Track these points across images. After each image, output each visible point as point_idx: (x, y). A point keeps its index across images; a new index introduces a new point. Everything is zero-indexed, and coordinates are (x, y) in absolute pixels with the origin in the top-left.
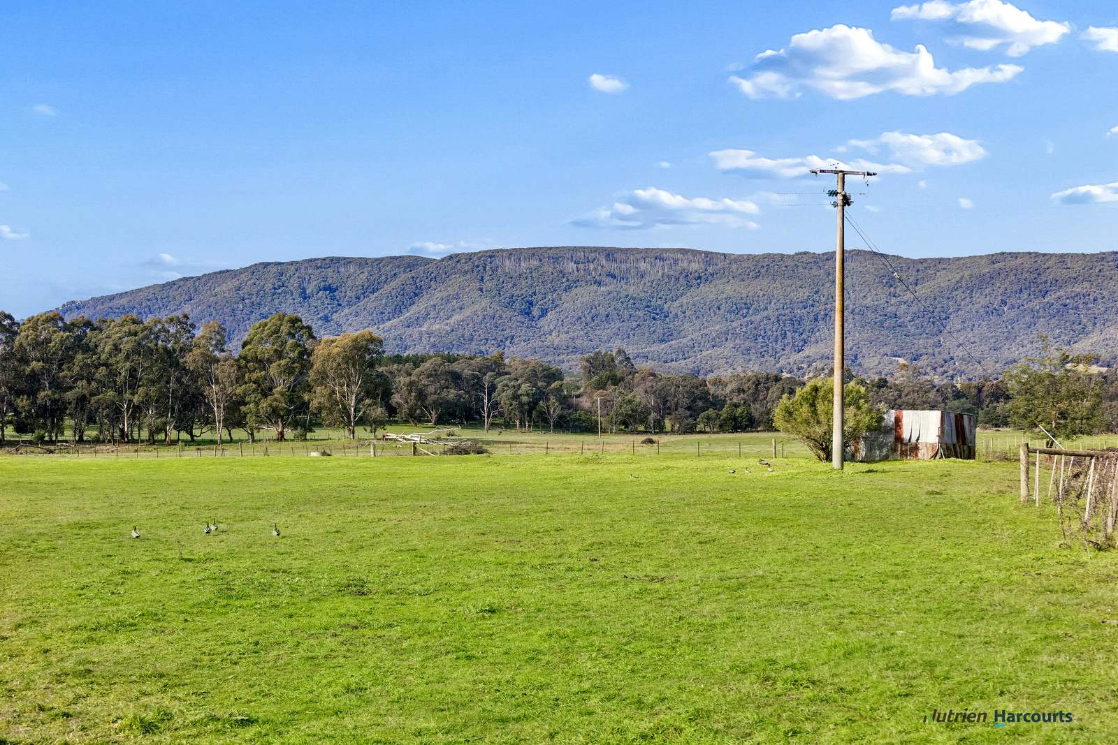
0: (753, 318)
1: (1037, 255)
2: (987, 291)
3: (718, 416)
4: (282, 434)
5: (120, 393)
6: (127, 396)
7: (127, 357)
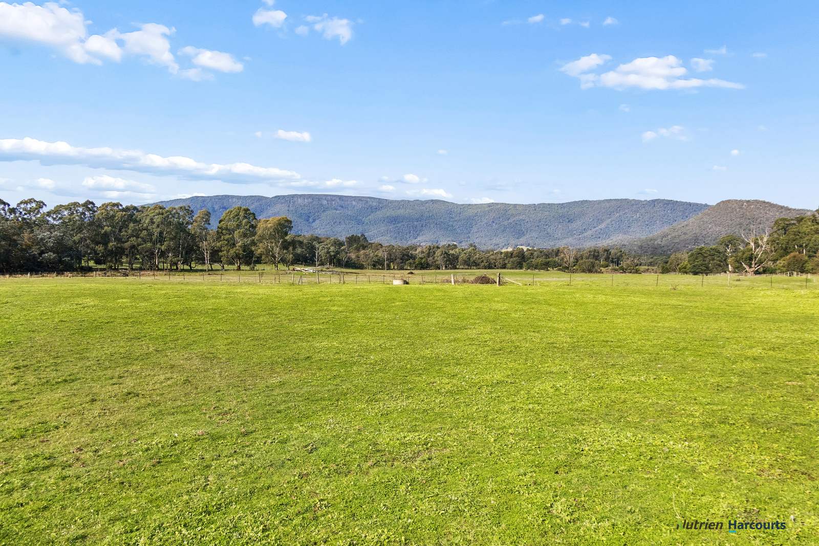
0: (398, 225)
1: (505, 204)
2: (487, 217)
3: (414, 263)
4: (239, 266)
5: (154, 244)
6: (158, 246)
7: (158, 226)
